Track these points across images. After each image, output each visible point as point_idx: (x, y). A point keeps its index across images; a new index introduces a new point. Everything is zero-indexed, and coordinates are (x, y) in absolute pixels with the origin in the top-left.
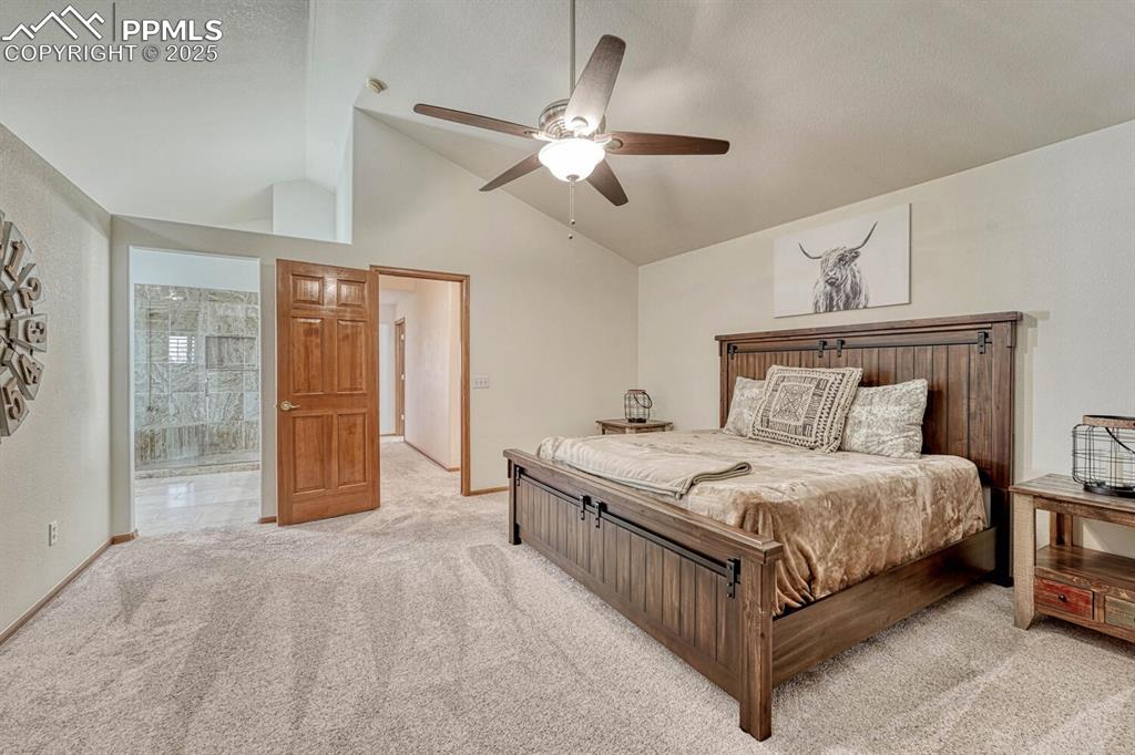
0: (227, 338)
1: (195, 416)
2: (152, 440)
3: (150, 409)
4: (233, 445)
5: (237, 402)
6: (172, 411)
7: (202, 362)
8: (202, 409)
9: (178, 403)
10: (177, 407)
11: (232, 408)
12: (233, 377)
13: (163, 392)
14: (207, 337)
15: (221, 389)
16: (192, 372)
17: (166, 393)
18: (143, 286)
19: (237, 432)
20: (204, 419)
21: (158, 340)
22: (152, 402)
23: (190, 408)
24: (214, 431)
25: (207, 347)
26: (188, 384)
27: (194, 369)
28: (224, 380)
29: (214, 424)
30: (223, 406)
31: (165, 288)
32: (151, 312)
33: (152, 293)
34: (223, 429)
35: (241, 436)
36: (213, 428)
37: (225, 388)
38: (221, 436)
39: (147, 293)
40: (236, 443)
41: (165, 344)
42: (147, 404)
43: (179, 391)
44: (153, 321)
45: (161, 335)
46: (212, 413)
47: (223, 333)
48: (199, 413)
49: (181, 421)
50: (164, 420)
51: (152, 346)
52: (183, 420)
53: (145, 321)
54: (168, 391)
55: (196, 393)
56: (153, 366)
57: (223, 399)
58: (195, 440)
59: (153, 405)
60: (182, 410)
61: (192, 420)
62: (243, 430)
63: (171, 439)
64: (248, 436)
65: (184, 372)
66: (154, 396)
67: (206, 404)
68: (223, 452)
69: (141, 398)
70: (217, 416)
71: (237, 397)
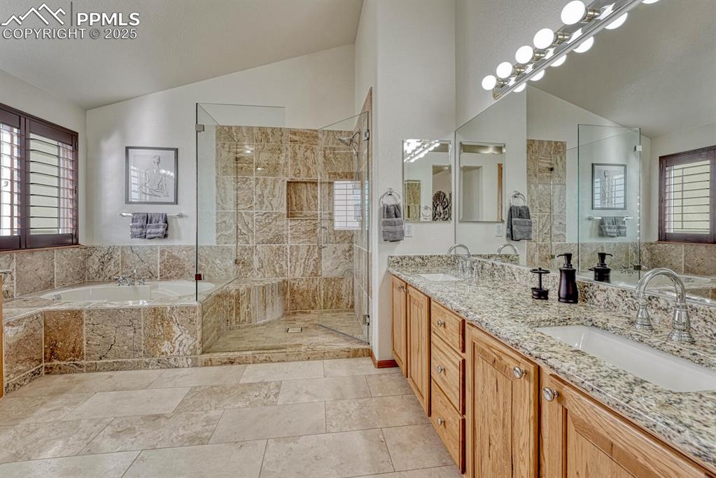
0: (306, 183)
1: (278, 270)
2: (237, 299)
3: (236, 262)
4: (313, 304)
6: (256, 265)
7: (284, 211)
8: (283, 263)
9: (261, 256)
10: (261, 261)
11: (311, 262)
12: (312, 227)
13: (248, 243)
14: (288, 182)
15: (301, 240)
16: (274, 221)
17: (251, 245)
18: (230, 128)
19: (316, 289)
20: (286, 274)
21: (244, 186)
22: (239, 254)
23: (273, 262)
24: (295, 288)
25: (288, 194)
26: (271, 235)
27: (276, 218)
28: (304, 230)
29: (295, 280)
30: (303, 260)
31: (250, 129)
32: (238, 156)
33: (239, 135)
34: (303, 286)
35: (320, 294)
36: (294, 284)
37: (305, 240)
38: (302, 294)
39: (235, 134)
40: (315, 302)
41: (250, 191)
42: (234, 257)
43: (263, 243)
44: (240, 165)
45: (247, 180)
46: (293, 267)
47: (302, 178)
48: (281, 267)
49: (265, 277)
50: (249, 274)
51: (239, 192)
52: (266, 274)
53: (232, 165)
54: (253, 243)
55: (277, 245)
56: (239, 215)
57: (303, 252)
58: (278, 299)
59: (239, 257)
60: (265, 264)
61: (275, 275)
62: (322, 287)
63: (255, 299)
64: (326, 294)
65: (267, 221)
66: (240, 248)
67: (287, 258)
68: (303, 313)
69: (229, 250)
70: (298, 271)
71: (316, 250)
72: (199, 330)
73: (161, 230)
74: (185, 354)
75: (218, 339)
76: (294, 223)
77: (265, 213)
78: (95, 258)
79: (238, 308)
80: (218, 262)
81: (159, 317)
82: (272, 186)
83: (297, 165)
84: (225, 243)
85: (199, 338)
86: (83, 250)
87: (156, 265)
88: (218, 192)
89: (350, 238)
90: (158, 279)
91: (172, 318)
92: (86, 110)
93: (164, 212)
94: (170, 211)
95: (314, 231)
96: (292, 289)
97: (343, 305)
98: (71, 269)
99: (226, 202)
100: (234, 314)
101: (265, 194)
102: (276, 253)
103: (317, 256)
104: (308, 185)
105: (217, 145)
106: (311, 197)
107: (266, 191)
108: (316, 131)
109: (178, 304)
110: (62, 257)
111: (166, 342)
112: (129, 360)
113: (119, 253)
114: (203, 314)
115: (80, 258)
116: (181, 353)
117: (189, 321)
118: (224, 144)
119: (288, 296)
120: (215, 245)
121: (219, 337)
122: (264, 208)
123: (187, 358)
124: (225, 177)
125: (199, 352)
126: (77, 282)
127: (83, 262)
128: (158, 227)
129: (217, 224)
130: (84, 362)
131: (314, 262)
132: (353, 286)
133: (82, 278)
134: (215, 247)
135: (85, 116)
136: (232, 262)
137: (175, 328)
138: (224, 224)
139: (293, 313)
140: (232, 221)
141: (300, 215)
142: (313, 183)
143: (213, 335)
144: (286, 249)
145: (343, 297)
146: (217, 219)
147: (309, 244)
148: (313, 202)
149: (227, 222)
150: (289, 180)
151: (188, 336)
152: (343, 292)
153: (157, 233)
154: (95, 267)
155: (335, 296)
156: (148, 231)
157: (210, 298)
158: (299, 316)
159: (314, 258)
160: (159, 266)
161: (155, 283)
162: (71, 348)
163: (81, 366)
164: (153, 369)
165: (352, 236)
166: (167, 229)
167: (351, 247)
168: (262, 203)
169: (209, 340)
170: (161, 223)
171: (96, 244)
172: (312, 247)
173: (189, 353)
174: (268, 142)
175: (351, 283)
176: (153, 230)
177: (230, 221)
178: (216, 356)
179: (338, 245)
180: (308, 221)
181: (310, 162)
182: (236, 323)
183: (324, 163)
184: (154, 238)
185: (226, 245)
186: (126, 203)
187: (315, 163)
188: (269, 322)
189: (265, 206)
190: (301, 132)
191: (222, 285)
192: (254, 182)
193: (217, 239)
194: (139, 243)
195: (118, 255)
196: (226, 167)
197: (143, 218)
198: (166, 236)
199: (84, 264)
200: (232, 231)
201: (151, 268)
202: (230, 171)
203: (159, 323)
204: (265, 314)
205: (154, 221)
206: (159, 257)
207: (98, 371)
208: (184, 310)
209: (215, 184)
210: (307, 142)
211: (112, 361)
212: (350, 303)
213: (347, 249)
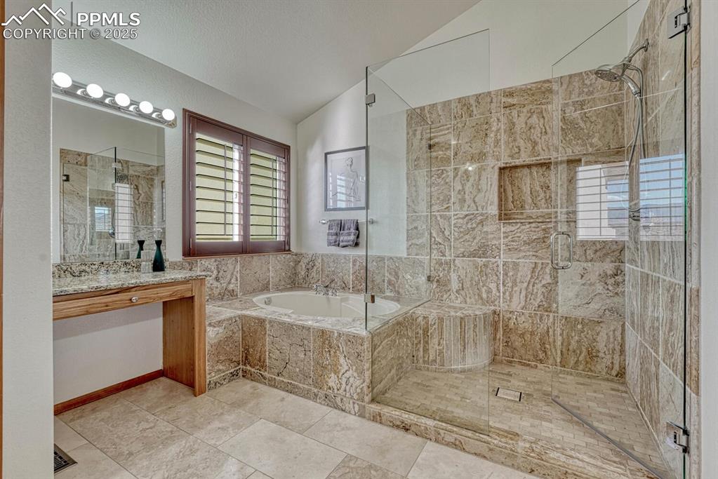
0: (529, 166)
1: (484, 296)
2: (426, 331)
3: (429, 279)
4: (541, 355)
5: (548, 279)
6: (455, 285)
7: (493, 210)
8: (493, 286)
9: (461, 272)
10: (461, 281)
11: (539, 289)
12: (541, 234)
13: (444, 255)
14: (501, 169)
15: (522, 254)
16: (480, 226)
17: (448, 258)
18: (422, 109)
19: (548, 331)
20: (496, 303)
21: (440, 180)
22: (432, 269)
23: (477, 284)
24: (511, 325)
25: (500, 186)
26: (474, 246)
27: (482, 222)
28: (525, 239)
29: (511, 312)
30: (526, 284)
31: (446, 104)
32: (432, 142)
33: (434, 116)
34: (524, 323)
35: (554, 342)
36: (510, 319)
37: (528, 253)
38: (522, 335)
39: (428, 116)
40: (545, 352)
41: (447, 186)
42: (427, 272)
43: (464, 256)
44: (434, 154)
45: (442, 173)
46: (507, 293)
47: (525, 158)
48: (489, 291)
49: (466, 302)
50: (445, 296)
51: (432, 189)
52: (468, 300)
53: (425, 156)
54: (450, 255)
55: (484, 260)
56: (433, 218)
57: (525, 271)
58: (484, 338)
59: (433, 274)
60: (467, 284)
61: (480, 301)
62: (558, 331)
63: (450, 334)
64: (566, 343)
65: (469, 226)
66: (435, 262)
67: (499, 279)
68: (524, 364)
69: (421, 263)
70: (515, 299)
71: (548, 271)
72: (368, 370)
73: (352, 237)
74: (352, 397)
75: (398, 381)
76: (510, 228)
77: (466, 216)
78: (303, 264)
79: (427, 342)
80: (409, 277)
81: (327, 342)
82: (477, 177)
83: (515, 140)
84: (416, 255)
85: (368, 381)
86: (294, 256)
87: (349, 276)
88: (409, 191)
89: (617, 253)
90: (351, 291)
91: (339, 347)
92: (297, 124)
93: (356, 218)
94: (361, 217)
95: (544, 240)
96: (507, 326)
97: (600, 367)
98: (284, 274)
99: (418, 203)
100: (421, 349)
101: (467, 188)
102: (481, 271)
103: (549, 281)
104: (534, 170)
105: (408, 133)
106: (538, 188)
107: (469, 185)
108: (548, 81)
109: (345, 330)
110: (277, 262)
111: (333, 375)
112: (301, 385)
113: (320, 261)
114: (374, 348)
115: (291, 263)
116: (348, 395)
117: (356, 354)
118: (416, 130)
119: (500, 334)
120: (406, 256)
121: (400, 378)
122: (466, 208)
123: (354, 403)
124: (416, 172)
125: (367, 399)
126: (289, 286)
127: (294, 268)
128: (349, 234)
129: (407, 230)
130: (266, 374)
131: (543, 290)
132: (623, 338)
133: (294, 282)
134: (405, 258)
135: (296, 128)
136: (424, 279)
137: (342, 360)
138: (415, 231)
139: (508, 361)
140: (424, 227)
141: (521, 217)
142: (542, 165)
143: (389, 376)
144: (498, 266)
145: (601, 355)
146: (407, 225)
147: (534, 260)
148: (542, 195)
149: (419, 228)
150: (503, 165)
151: (355, 374)
152: (601, 346)
153: (349, 241)
154: (303, 273)
155: (584, 349)
156: (342, 238)
157: (387, 326)
158: (517, 369)
159: (544, 282)
160: (351, 277)
161: (347, 295)
162: (258, 357)
163: (265, 378)
164: (321, 403)
165: (622, 250)
166: (358, 237)
167: (618, 269)
168: (463, 201)
169: (384, 382)
170: (353, 230)
171: (303, 252)
172: (540, 265)
173: (355, 397)
174: (471, 116)
175: (618, 333)
176: (346, 238)
177: (422, 226)
178: (387, 411)
179: (590, 264)
180: (533, 225)
181: (536, 134)
182: (424, 362)
183: (563, 129)
184: (346, 246)
185: (418, 257)
186: (325, 210)
187: (546, 132)
188: (470, 370)
189: (466, 206)
190: (521, 89)
191: (409, 308)
192: (451, 174)
193: (408, 249)
194: (334, 250)
195: (318, 263)
196: (418, 159)
197: (338, 224)
198: (357, 244)
199: (295, 270)
200: (424, 240)
201: (344, 278)
202: (422, 163)
203: (327, 350)
204: (464, 358)
205: (346, 227)
206: (351, 266)
207: (276, 388)
208: (353, 339)
209: (406, 182)
210: (532, 102)
211: (287, 381)
212: (617, 367)
213: (609, 272)
